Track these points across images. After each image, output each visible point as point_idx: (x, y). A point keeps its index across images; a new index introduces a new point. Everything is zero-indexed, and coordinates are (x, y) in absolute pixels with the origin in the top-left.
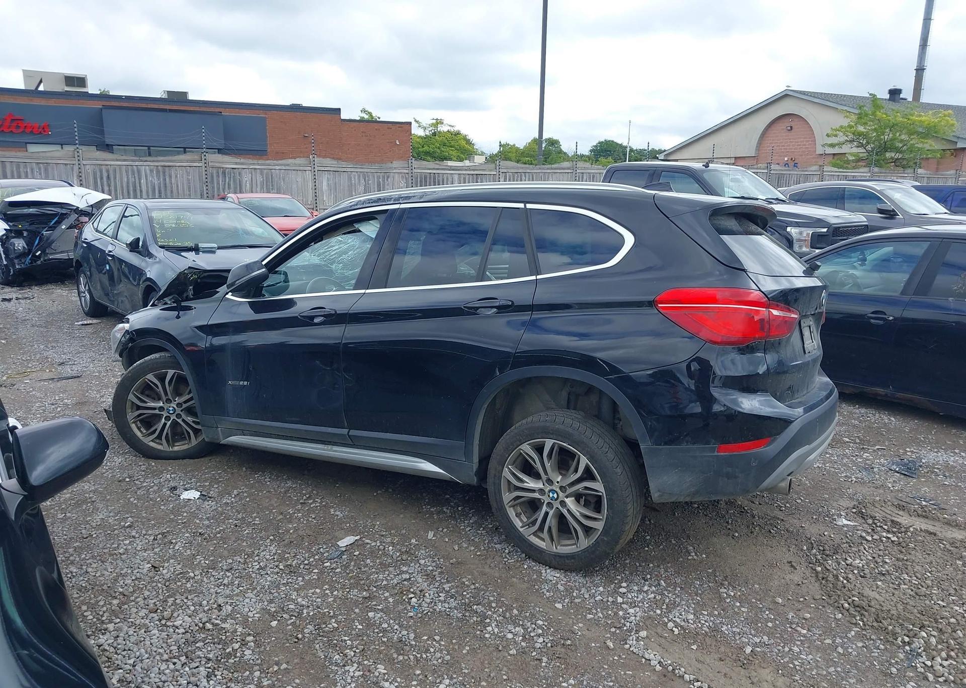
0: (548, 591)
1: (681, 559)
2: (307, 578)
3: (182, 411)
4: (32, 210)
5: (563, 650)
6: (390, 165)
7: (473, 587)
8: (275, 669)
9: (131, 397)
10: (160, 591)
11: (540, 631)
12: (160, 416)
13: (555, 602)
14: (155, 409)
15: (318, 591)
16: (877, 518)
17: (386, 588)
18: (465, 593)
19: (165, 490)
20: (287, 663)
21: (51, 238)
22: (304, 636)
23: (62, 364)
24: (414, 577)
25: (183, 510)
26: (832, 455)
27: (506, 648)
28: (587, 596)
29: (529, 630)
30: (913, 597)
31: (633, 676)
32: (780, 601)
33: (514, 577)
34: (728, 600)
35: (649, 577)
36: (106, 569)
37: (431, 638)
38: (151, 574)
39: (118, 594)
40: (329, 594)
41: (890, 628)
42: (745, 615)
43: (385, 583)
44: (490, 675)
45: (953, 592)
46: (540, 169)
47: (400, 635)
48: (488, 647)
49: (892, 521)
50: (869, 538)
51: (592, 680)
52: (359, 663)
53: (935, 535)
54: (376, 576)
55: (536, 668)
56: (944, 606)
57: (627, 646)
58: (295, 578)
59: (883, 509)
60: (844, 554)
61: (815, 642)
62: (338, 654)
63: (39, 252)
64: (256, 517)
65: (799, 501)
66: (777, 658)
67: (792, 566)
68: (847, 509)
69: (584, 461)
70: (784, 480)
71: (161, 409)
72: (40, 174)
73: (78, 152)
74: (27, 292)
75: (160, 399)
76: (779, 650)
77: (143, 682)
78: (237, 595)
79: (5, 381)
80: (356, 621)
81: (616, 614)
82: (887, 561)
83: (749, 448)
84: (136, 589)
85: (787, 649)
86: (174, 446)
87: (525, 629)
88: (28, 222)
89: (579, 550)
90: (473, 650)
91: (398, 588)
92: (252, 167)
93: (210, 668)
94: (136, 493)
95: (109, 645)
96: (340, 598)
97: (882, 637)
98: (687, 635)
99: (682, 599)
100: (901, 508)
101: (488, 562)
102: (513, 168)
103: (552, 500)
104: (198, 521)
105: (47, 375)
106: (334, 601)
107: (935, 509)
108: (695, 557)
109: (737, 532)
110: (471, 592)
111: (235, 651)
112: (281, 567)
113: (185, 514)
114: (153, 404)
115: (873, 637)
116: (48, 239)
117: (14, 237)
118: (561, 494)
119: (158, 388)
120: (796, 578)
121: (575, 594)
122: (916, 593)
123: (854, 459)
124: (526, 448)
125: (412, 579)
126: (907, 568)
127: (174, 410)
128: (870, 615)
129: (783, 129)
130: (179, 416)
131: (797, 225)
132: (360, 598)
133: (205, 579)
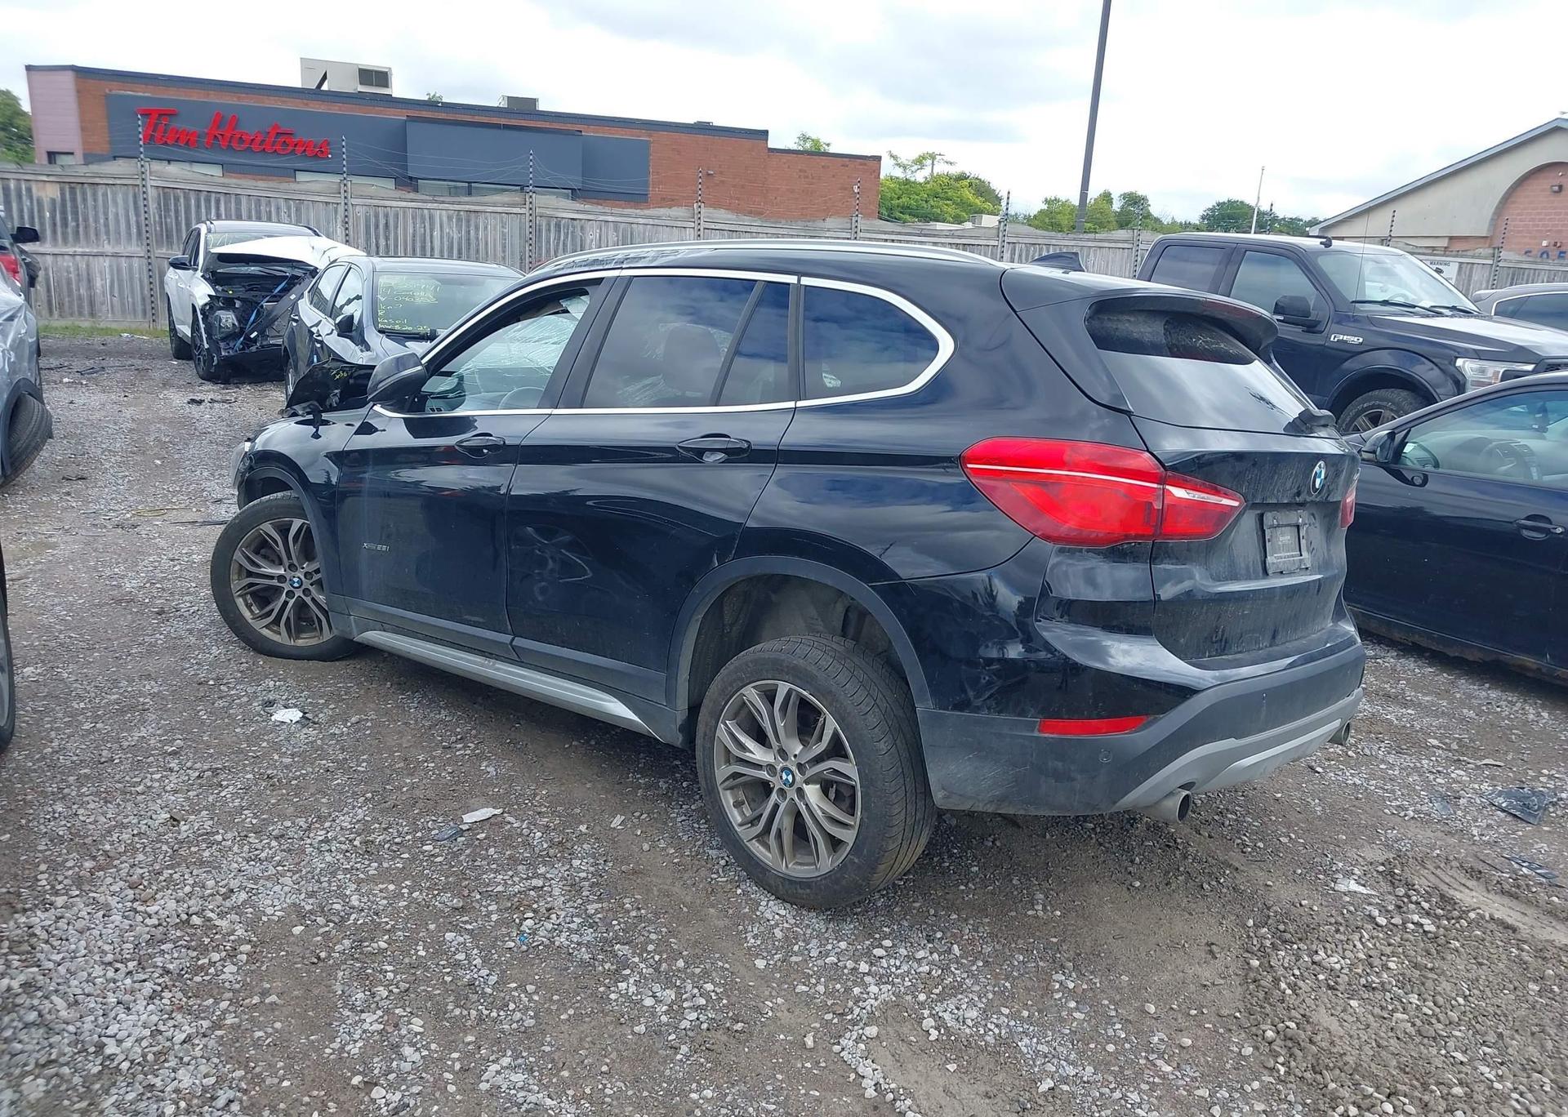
0: (755, 937)
1: (1013, 914)
2: (385, 865)
3: (312, 585)
4: (253, 269)
5: (724, 1038)
6: (820, 224)
7: (634, 914)
8: (254, 1002)
9: (238, 555)
10: (161, 857)
11: (702, 1001)
12: (278, 590)
13: (757, 956)
14: (272, 578)
15: (392, 887)
16: (1416, 887)
17: (497, 898)
18: (614, 922)
19: (256, 704)
20: (280, 995)
21: (274, 314)
22: (329, 956)
23: (219, 501)
24: (550, 886)
25: (266, 738)
26: (1392, 766)
27: (634, 1021)
28: (814, 953)
29: (684, 997)
30: (1410, 1037)
31: (818, 1100)
32: (1152, 1009)
33: (713, 907)
34: (1057, 996)
35: (939, 935)
36: (104, 814)
37: (522, 987)
38: (161, 830)
39: (101, 852)
40: (406, 895)
41: (1332, 1086)
42: (1075, 1024)
43: (500, 888)
44: (582, 1062)
45: (1491, 1038)
46: (1074, 239)
47: (476, 976)
48: (607, 1015)
49: (1442, 896)
50: (1382, 921)
51: (744, 1095)
52: (387, 1011)
53: (1514, 930)
54: (492, 875)
55: (665, 1061)
56: (1462, 1063)
57: (837, 1048)
58: (367, 862)
59: (1438, 872)
60: (1316, 942)
61: (1178, 1089)
62: (364, 992)
63: (256, 333)
64: (364, 761)
65: (1284, 840)
66: (1089, 1108)
67: (1211, 952)
68: (1371, 864)
69: (831, 725)
70: (1171, 794)
71: (281, 578)
72: (289, 216)
73: (345, 185)
74: (232, 393)
75: (281, 563)
76: (1102, 1094)
77: (56, 991)
78: (268, 878)
79: (127, 519)
80: (421, 943)
81: (848, 990)
82: (1392, 965)
83: (1096, 730)
84: (132, 849)
85: (1117, 1095)
86: (298, 638)
87: (679, 994)
88: (244, 286)
89: (817, 874)
90: (578, 1018)
91: (516, 899)
92: (602, 218)
93: (160, 985)
94: (213, 704)
95: (43, 927)
96: (417, 903)
97: (1309, 1101)
98: (953, 1045)
99: (977, 982)
100: (1475, 874)
101: (686, 876)
102: (1028, 236)
103: (785, 784)
104: (276, 757)
105: (189, 517)
106: (407, 907)
107: (1541, 884)
108: (1041, 913)
109: (1140, 879)
110: (625, 922)
111: (212, 964)
112: (356, 843)
113: (264, 744)
114: (270, 570)
115: (1291, 1098)
116: (269, 313)
117: (221, 309)
118: (799, 776)
119: (278, 546)
120: (1207, 974)
121: (796, 948)
122: (1419, 1032)
123: (1432, 777)
124: (751, 693)
125: (545, 889)
126: (1423, 984)
127: (301, 583)
128: (1305, 1057)
129: (1543, 190)
130: (306, 592)
131: (1478, 355)
132: (448, 907)
133: (235, 849)
